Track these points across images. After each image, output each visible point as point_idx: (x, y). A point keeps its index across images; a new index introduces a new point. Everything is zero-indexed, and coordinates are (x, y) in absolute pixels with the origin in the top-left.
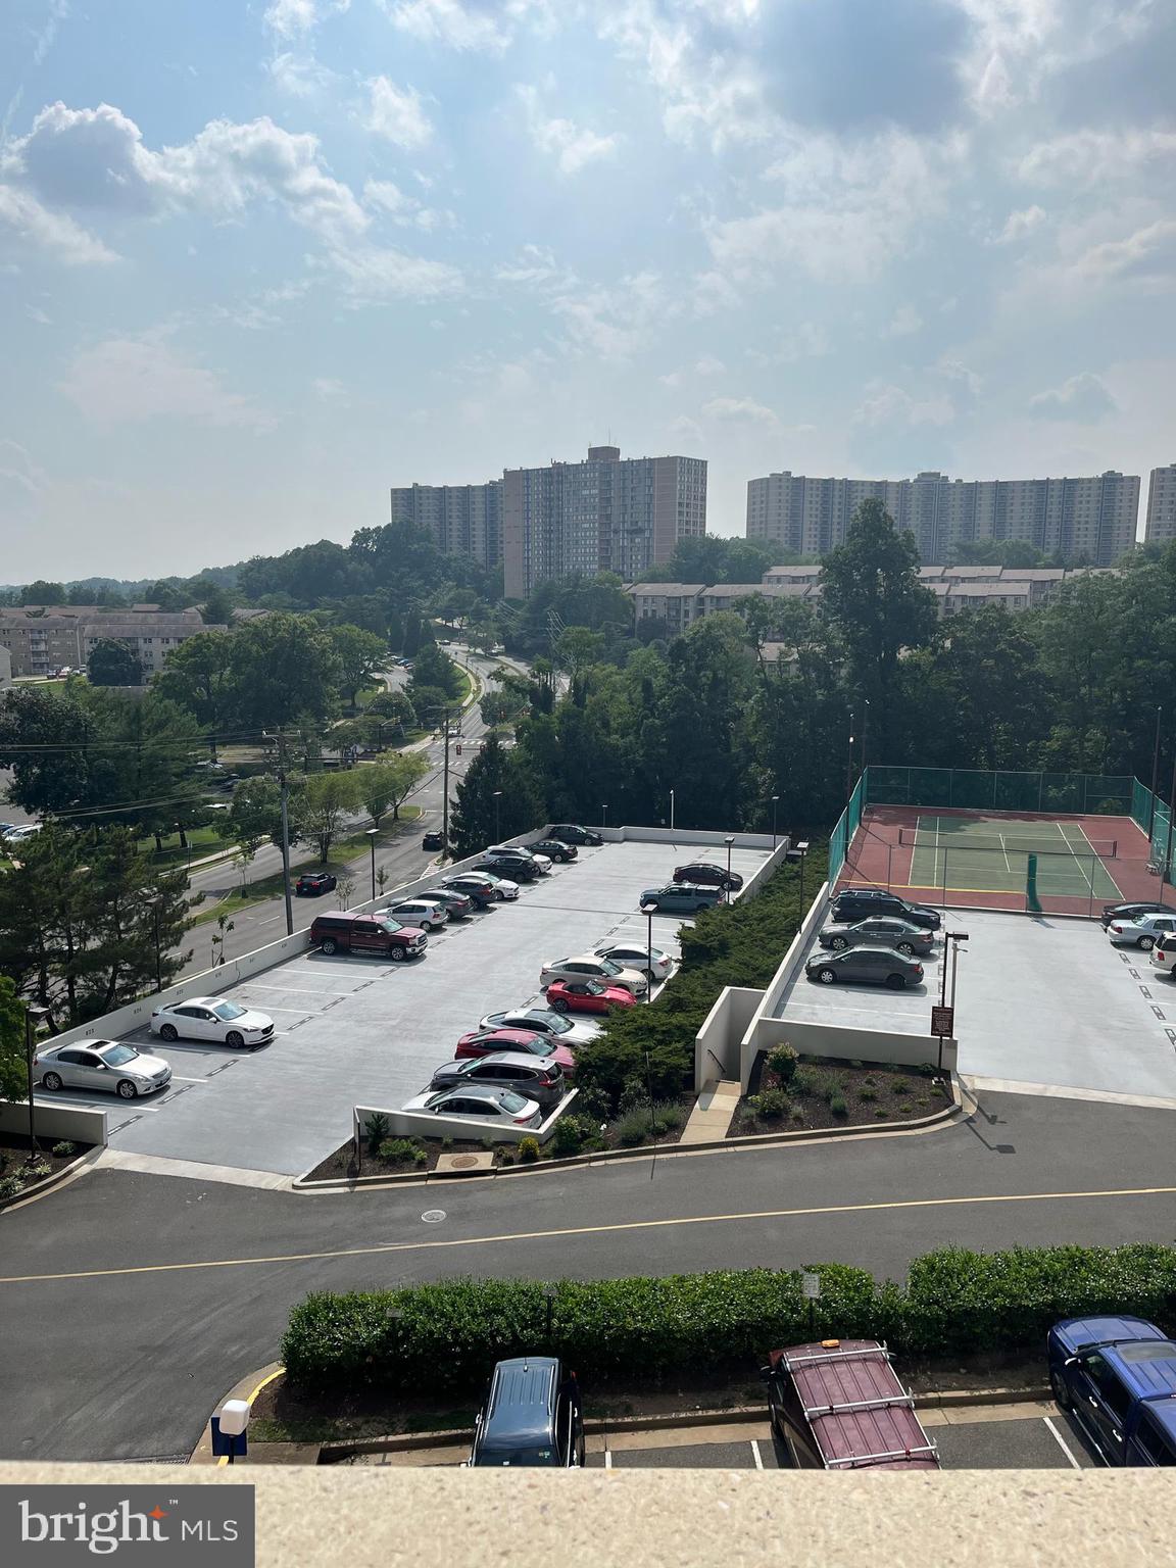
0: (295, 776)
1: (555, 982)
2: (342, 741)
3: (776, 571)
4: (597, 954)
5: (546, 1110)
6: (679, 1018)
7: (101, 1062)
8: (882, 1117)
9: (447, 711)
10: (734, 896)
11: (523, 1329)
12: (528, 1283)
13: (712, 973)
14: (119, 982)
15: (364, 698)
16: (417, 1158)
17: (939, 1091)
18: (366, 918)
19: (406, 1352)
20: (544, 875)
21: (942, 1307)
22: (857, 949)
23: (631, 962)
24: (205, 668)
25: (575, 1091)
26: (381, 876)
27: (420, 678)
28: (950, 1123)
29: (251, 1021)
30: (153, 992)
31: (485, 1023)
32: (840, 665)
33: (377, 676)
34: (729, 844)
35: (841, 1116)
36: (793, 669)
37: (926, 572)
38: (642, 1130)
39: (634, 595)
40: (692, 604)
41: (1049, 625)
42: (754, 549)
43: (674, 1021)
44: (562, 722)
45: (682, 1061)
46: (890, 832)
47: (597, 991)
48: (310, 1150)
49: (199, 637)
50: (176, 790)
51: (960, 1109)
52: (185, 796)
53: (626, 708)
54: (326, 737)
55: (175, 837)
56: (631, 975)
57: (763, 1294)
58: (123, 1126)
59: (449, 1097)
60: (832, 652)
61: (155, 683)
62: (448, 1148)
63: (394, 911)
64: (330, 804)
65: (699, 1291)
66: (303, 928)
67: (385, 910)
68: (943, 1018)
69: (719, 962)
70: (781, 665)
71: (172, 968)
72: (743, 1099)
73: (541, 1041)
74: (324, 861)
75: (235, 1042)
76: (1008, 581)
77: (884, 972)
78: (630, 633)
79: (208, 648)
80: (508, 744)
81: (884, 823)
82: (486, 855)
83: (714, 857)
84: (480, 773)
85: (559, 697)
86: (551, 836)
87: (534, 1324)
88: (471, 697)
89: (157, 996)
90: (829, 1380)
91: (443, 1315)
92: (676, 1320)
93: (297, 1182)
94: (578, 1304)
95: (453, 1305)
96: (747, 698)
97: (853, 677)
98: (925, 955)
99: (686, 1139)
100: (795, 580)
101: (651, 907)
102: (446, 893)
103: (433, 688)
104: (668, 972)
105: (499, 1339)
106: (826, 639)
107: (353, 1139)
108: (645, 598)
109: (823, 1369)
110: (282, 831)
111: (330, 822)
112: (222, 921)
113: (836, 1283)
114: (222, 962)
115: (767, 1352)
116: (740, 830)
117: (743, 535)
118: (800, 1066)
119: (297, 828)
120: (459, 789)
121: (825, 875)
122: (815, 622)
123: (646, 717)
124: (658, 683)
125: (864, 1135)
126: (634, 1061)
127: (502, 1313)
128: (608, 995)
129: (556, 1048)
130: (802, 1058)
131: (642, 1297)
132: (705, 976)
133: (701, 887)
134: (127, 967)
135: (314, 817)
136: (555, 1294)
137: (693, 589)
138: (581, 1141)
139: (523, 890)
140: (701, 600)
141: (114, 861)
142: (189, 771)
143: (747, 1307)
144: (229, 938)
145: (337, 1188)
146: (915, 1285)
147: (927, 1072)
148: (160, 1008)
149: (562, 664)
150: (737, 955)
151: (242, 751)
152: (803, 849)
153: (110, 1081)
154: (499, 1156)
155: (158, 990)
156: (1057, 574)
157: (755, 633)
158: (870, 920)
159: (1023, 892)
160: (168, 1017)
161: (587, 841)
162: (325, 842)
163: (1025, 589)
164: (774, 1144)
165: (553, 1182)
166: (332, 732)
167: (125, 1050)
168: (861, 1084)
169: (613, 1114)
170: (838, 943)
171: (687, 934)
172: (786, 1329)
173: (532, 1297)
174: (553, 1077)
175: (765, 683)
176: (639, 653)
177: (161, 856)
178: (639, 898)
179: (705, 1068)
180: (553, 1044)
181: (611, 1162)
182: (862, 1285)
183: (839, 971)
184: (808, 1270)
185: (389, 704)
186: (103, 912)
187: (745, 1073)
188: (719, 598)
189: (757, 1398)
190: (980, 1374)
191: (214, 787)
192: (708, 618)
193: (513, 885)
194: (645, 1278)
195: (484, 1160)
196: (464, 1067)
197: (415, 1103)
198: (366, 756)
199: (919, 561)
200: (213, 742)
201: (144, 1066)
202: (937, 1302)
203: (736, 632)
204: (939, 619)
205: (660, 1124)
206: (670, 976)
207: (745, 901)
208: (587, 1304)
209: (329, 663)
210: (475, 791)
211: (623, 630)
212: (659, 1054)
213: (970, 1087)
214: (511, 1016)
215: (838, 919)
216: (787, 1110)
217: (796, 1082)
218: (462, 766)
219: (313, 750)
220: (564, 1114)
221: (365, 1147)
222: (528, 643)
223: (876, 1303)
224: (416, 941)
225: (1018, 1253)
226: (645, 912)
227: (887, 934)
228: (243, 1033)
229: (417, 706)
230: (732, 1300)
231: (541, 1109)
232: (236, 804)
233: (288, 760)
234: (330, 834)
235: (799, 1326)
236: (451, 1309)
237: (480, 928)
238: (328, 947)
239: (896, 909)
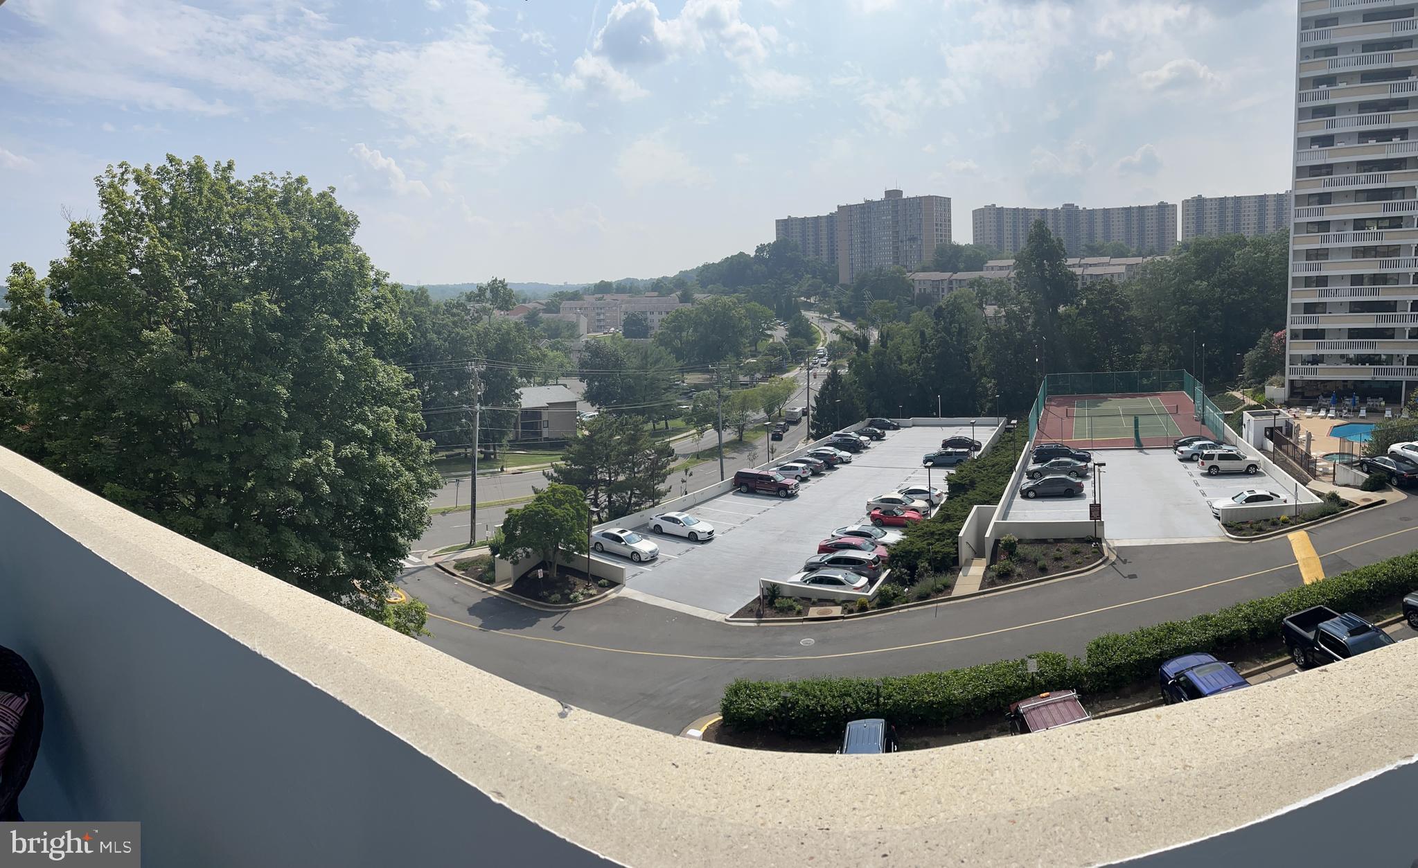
0: (726, 391)
1: (875, 509)
2: (751, 371)
3: (991, 263)
4: (899, 492)
5: (872, 582)
6: (948, 526)
7: (623, 541)
8: (1066, 568)
9: (808, 353)
10: (977, 454)
11: (862, 704)
12: (865, 678)
13: (966, 498)
14: (634, 500)
15: (762, 346)
16: (797, 609)
17: (1096, 550)
18: (764, 473)
19: (793, 715)
20: (866, 448)
21: (1104, 666)
22: (1047, 478)
23: (919, 496)
24: (680, 329)
25: (889, 571)
26: (772, 449)
27: (793, 333)
28: (1103, 566)
29: (702, 527)
30: (650, 507)
31: (834, 533)
32: (1028, 317)
33: (769, 332)
34: (973, 424)
35: (1044, 570)
36: (1003, 321)
37: (1070, 261)
38: (929, 591)
39: (913, 280)
40: (946, 285)
41: (1136, 290)
42: (978, 251)
43: (946, 528)
44: (874, 357)
45: (951, 549)
46: (1060, 411)
47: (900, 513)
48: (734, 601)
49: (677, 311)
50: (664, 397)
51: (1108, 558)
52: (669, 401)
53: (911, 348)
54: (741, 368)
55: (663, 423)
56: (920, 503)
57: (1005, 674)
58: (634, 576)
59: (814, 575)
60: (1023, 310)
61: (655, 337)
62: (814, 604)
63: (780, 469)
64: (744, 408)
65: (967, 677)
66: (730, 478)
67: (775, 469)
68: (1095, 510)
69: (970, 492)
70: (996, 318)
71: (660, 495)
72: (988, 567)
73: (868, 543)
74: (741, 440)
75: (693, 538)
76: (1114, 265)
77: (1062, 489)
78: (911, 303)
79: (681, 317)
80: (843, 372)
81: (1058, 406)
82: (832, 437)
83: (965, 432)
84: (827, 389)
85: (872, 343)
86: (870, 425)
87: (869, 701)
88: (821, 344)
89: (652, 509)
90: (1045, 715)
91: (815, 697)
92: (954, 694)
93: (728, 618)
94: (894, 689)
95: (820, 691)
96: (978, 339)
97: (1034, 325)
98: (1084, 477)
99: (955, 593)
100: (1001, 268)
101: (929, 464)
102: (810, 459)
103: (800, 339)
104: (941, 500)
105: (848, 710)
106: (1019, 303)
107: (759, 597)
108: (920, 281)
109: (1041, 709)
110: (718, 423)
111: (744, 418)
112: (686, 471)
113: (1046, 662)
114: (686, 494)
115: (1009, 706)
116: (978, 415)
117: (972, 243)
118: (1019, 546)
119: (727, 421)
120: (816, 398)
121: (1027, 438)
122: (1013, 293)
123: (922, 353)
124: (928, 332)
125: (1057, 580)
126: (923, 552)
127: (850, 696)
128: (906, 515)
129: (876, 547)
130: (1020, 541)
131: (933, 683)
132: (963, 501)
133: (958, 450)
134: (637, 492)
135: (735, 414)
136: (881, 684)
137: (946, 275)
138: (893, 598)
139: (854, 457)
140: (951, 282)
141: (633, 435)
142: (670, 387)
143: (996, 683)
144: (690, 480)
145: (750, 623)
146: (1089, 657)
147: (1089, 541)
148: (653, 515)
149: (873, 323)
150: (980, 487)
151: (697, 376)
152: (1014, 424)
153: (628, 552)
154: (845, 608)
155: (653, 506)
156: (1139, 260)
157: (981, 300)
158: (1053, 461)
159: (1133, 437)
160: (658, 521)
161: (891, 427)
162: (741, 429)
163: (1122, 269)
164: (1006, 591)
165: (877, 622)
166: (745, 365)
167: (635, 536)
168: (1053, 552)
169: (912, 582)
170: (1036, 475)
171: (951, 478)
172: (1019, 691)
173: (867, 687)
174: (875, 563)
175: (988, 330)
176: (917, 315)
177: (656, 433)
178: (922, 459)
179: (965, 552)
180: (875, 545)
181: (910, 609)
182: (1061, 661)
183: (1038, 491)
184: (1030, 657)
185: (776, 349)
186: (627, 461)
187: (988, 552)
188: (960, 280)
189: (1004, 730)
190: (1126, 697)
191: (682, 396)
192: (955, 292)
193: (849, 454)
194: (934, 673)
195: (837, 611)
196: (823, 558)
197: (795, 579)
198: (763, 379)
199: (1066, 255)
200: (683, 371)
201: (645, 546)
202: (1101, 664)
203: (971, 300)
204: (1079, 289)
205: (939, 586)
206: (942, 502)
207: (983, 457)
208: (900, 689)
209: (744, 325)
210: (825, 399)
211: (908, 301)
212: (937, 547)
213: (1112, 545)
214: (849, 529)
215: (1035, 462)
216: (1012, 571)
217: (1017, 555)
218: (817, 385)
219: (734, 376)
220: (883, 584)
221: (766, 601)
222: (853, 311)
223: (1069, 670)
224: (793, 487)
225: (1142, 631)
226: (926, 467)
227: (1062, 467)
228: (698, 534)
229: (791, 350)
230: (987, 680)
231: (869, 581)
232: (694, 406)
233: (722, 383)
234: (744, 425)
235: (1027, 688)
236: (819, 693)
237: (830, 479)
238: (744, 488)
239: (1067, 453)
